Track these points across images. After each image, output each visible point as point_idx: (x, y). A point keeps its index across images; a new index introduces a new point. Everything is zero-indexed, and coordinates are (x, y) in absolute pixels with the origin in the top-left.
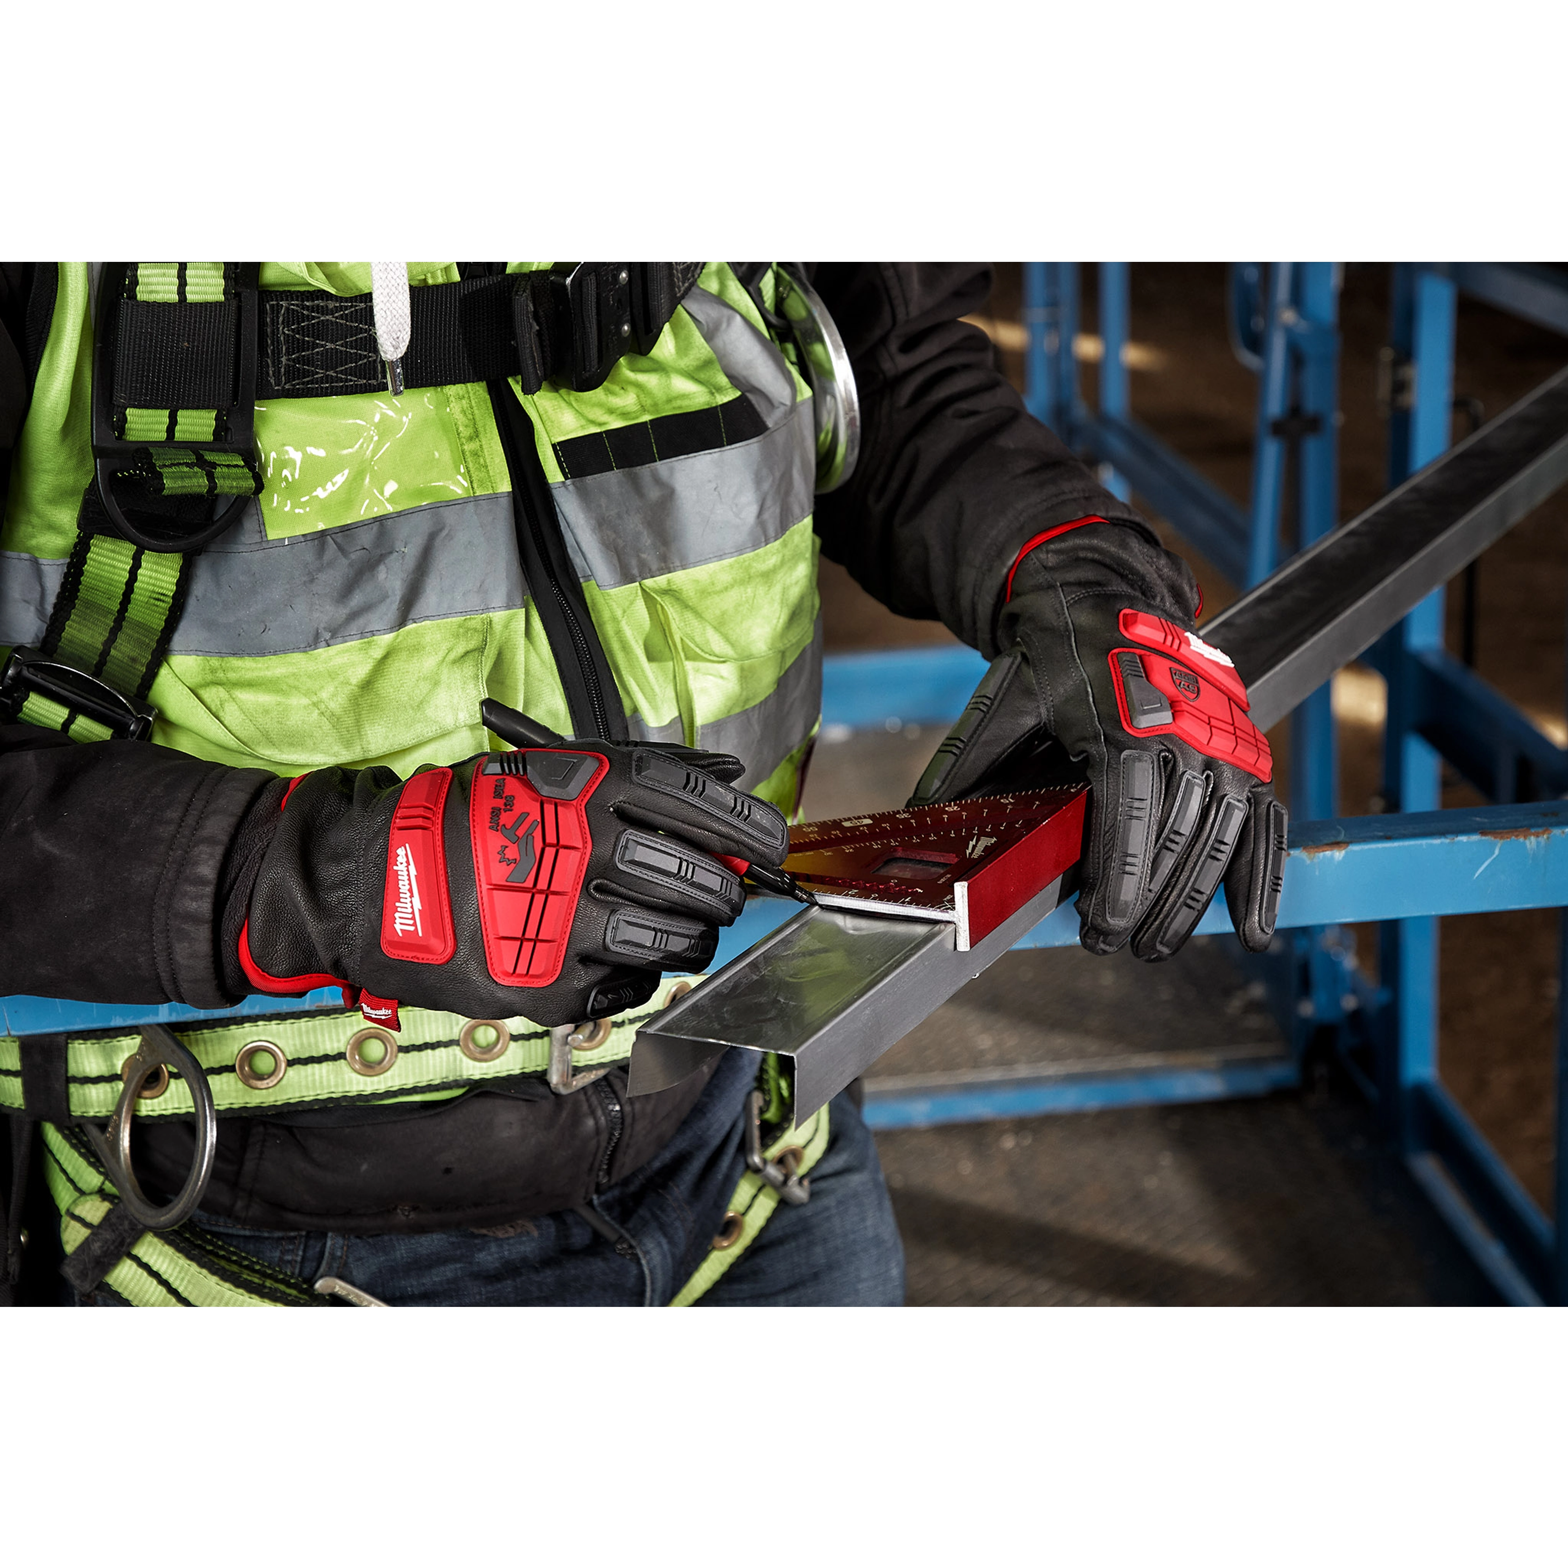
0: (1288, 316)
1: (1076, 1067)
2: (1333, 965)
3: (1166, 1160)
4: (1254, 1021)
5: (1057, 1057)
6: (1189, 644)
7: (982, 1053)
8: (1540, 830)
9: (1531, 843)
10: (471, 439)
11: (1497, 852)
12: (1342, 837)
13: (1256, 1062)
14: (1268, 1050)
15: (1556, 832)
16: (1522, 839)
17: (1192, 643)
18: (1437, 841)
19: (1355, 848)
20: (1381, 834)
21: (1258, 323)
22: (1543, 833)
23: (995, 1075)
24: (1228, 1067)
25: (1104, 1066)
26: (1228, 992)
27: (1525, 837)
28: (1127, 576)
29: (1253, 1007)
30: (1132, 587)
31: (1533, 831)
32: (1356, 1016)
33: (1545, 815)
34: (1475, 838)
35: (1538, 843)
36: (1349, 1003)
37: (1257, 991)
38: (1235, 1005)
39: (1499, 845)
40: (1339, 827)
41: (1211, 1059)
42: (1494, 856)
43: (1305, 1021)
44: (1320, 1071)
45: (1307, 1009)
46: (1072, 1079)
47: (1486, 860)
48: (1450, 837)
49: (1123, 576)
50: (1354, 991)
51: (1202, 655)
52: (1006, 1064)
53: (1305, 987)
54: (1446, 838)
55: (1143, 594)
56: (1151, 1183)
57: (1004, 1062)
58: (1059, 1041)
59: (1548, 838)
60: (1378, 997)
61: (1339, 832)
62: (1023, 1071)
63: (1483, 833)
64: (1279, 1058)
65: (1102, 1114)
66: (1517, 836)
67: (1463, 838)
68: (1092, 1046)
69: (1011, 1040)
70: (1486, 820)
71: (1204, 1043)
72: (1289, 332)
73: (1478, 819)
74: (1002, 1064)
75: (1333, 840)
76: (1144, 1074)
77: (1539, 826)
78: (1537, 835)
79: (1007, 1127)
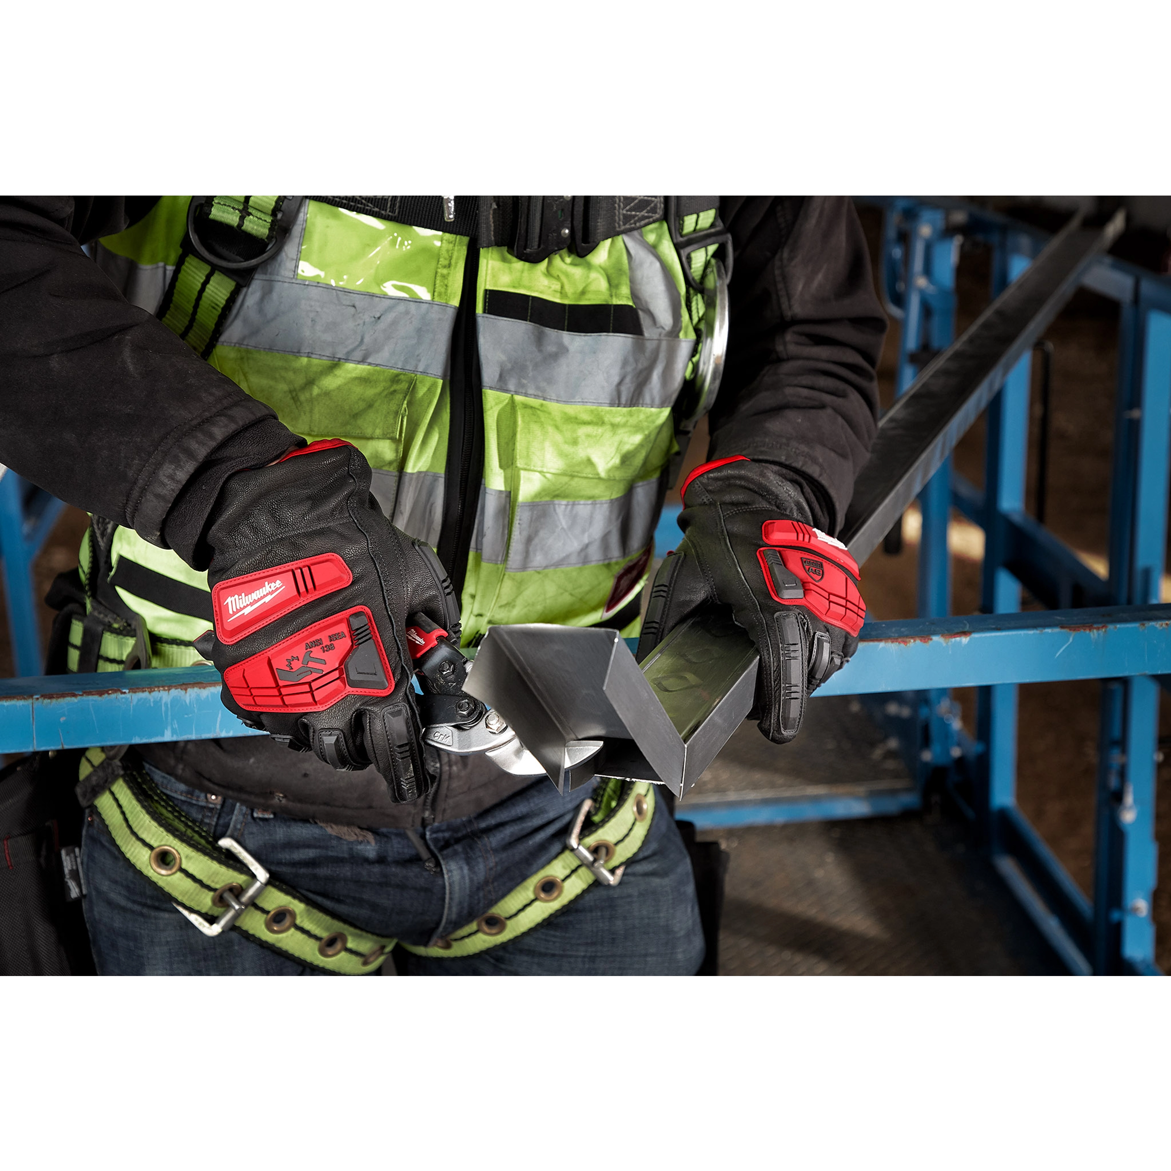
0: (921, 282)
1: (769, 794)
2: (945, 726)
3: (830, 858)
4: (891, 764)
5: (755, 786)
6: (816, 537)
7: (705, 783)
8: (1100, 626)
9: (1094, 634)
10: (445, 267)
11: (1071, 640)
12: (967, 628)
13: (893, 792)
14: (899, 784)
15: (1111, 627)
16: (1088, 632)
17: (818, 536)
18: (1031, 632)
19: (975, 636)
20: (994, 627)
21: (901, 286)
22: (1103, 627)
23: (713, 799)
24: (872, 795)
25: (788, 793)
26: (873, 744)
27: (1090, 630)
28: (765, 496)
29: (890, 754)
30: (770, 503)
31: (1095, 626)
32: (960, 761)
33: (1103, 616)
34: (1057, 630)
35: (1099, 634)
36: (956, 752)
37: (893, 743)
38: (878, 753)
39: (1072, 635)
40: (965, 622)
41: (861, 789)
42: (1069, 643)
43: (926, 764)
44: (935, 798)
45: (927, 756)
46: (766, 802)
47: (1063, 646)
48: (1040, 629)
49: (763, 496)
50: (959, 745)
51: (827, 543)
52: (721, 792)
53: (926, 741)
54: (1037, 630)
55: (778, 507)
56: (819, 874)
57: (720, 790)
58: (758, 776)
59: (1105, 631)
60: (975, 748)
61: (965, 625)
62: (732, 796)
63: (1062, 627)
64: (908, 790)
65: (785, 826)
66: (1085, 630)
67: (1048, 630)
68: (780, 780)
69: (725, 775)
70: (1063, 619)
71: (856, 778)
72: (922, 293)
73: (1059, 618)
74: (718, 792)
75: (961, 630)
76: (815, 799)
77: (1100, 623)
78: (1098, 629)
79: (721, 834)
